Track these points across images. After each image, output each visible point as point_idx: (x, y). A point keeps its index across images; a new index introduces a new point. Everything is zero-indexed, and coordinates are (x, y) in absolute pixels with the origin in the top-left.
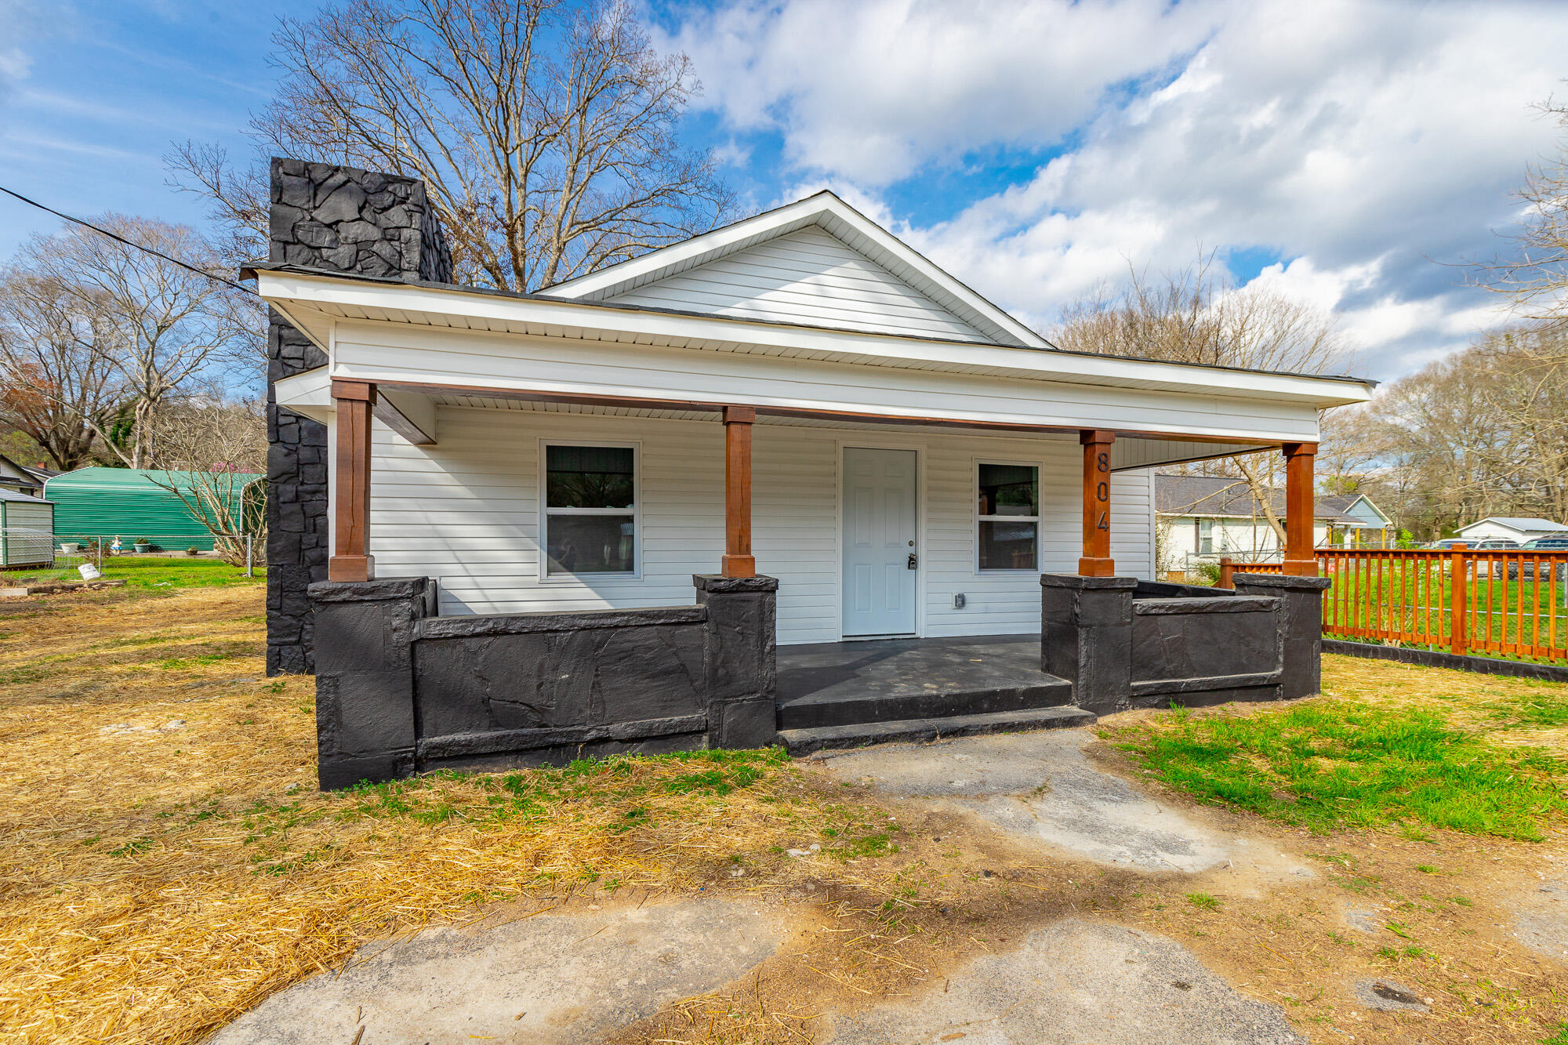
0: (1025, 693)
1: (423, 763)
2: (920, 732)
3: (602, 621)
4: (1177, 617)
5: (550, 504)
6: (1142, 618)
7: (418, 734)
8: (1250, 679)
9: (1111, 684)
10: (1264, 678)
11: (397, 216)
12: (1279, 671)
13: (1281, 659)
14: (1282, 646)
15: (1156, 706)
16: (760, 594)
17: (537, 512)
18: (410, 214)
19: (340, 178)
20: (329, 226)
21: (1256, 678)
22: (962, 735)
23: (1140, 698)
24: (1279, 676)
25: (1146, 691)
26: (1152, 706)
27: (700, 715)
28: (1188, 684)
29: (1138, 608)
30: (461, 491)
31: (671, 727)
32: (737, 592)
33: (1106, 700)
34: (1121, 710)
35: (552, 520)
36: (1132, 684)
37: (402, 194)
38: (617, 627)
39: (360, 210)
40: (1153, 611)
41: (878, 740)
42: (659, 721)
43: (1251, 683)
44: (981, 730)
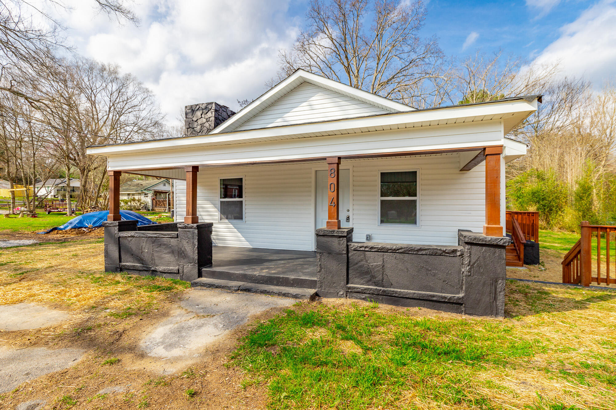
0: (294, 280)
1: (121, 269)
2: (232, 287)
3: (153, 235)
4: (378, 253)
5: (221, 197)
6: (355, 252)
7: (120, 261)
8: (434, 296)
9: (334, 283)
10: (445, 298)
11: (209, 114)
12: (461, 295)
13: (464, 288)
14: (464, 280)
15: (364, 299)
16: (192, 229)
17: (218, 200)
18: (212, 112)
19: (198, 107)
20: (196, 121)
21: (439, 296)
22: (248, 292)
23: (353, 293)
24: (459, 299)
25: (356, 290)
26: (361, 299)
27: (176, 268)
28: (384, 291)
29: (351, 246)
31: (169, 270)
32: (185, 228)
33: (332, 290)
34: (340, 297)
35: (222, 202)
36: (349, 285)
37: (210, 107)
38: (156, 237)
39: (201, 115)
40: (361, 249)
41: (217, 287)
42: (167, 268)
43: (435, 299)
44: (256, 291)
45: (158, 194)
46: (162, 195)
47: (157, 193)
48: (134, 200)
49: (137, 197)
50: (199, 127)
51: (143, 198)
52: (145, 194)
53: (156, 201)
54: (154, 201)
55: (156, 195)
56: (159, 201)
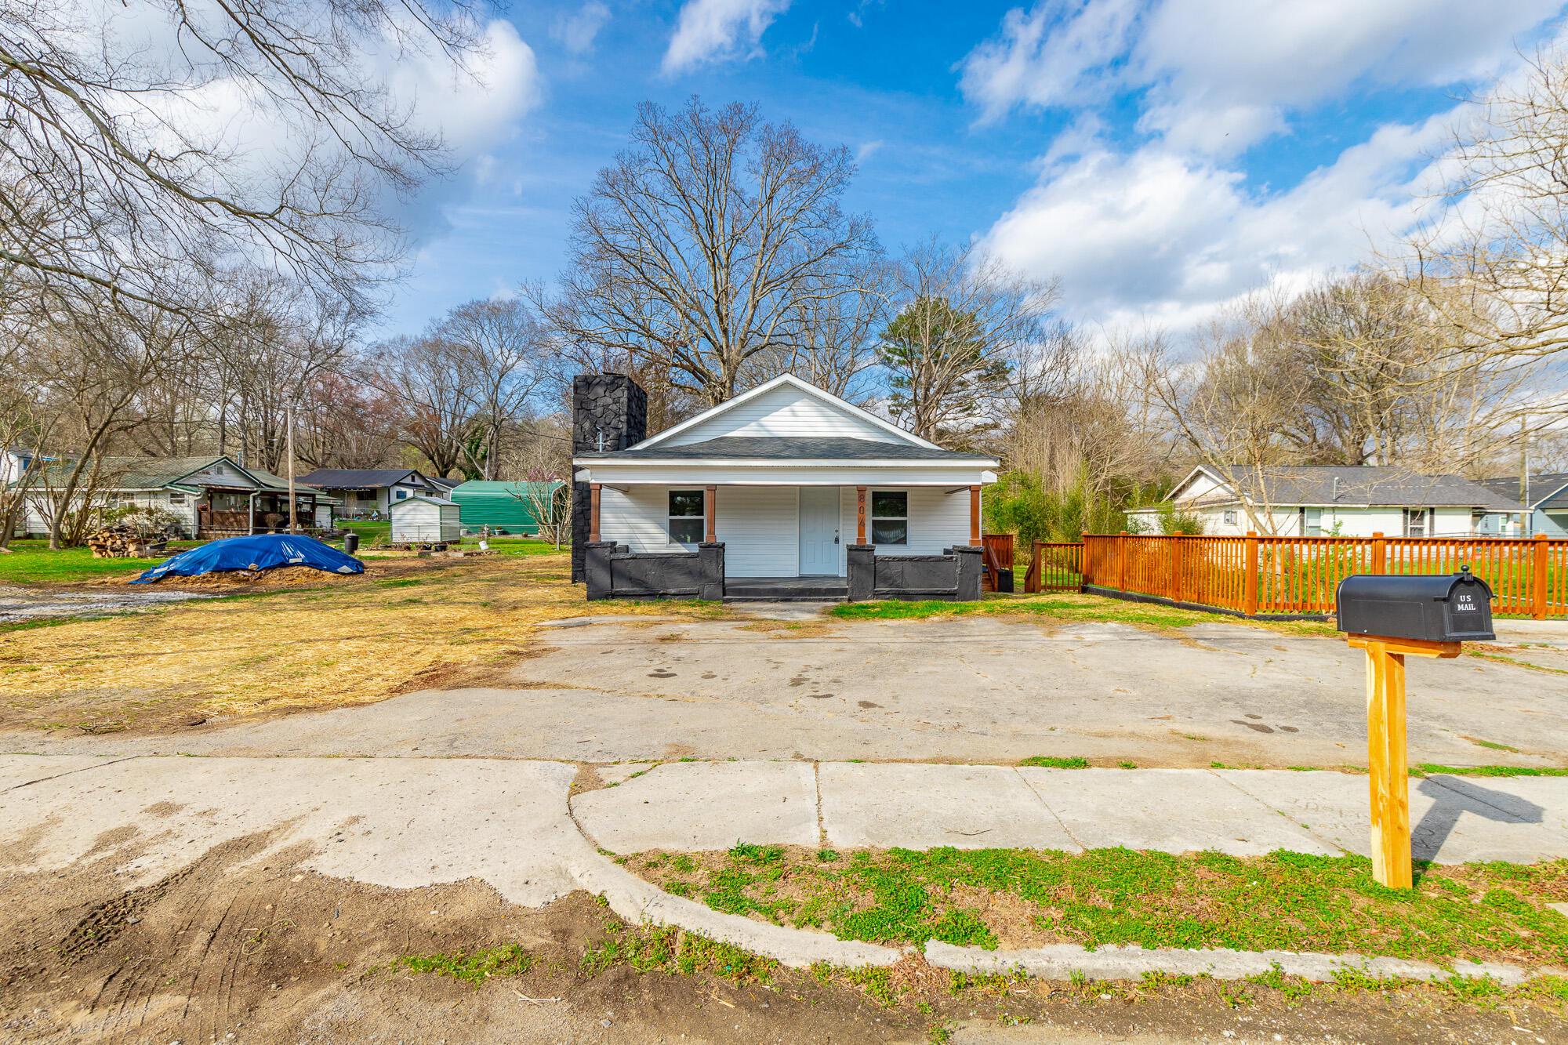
1: (614, 596)
4: (900, 562)
5: (671, 514)
6: (881, 562)
7: (612, 587)
9: (865, 589)
10: (946, 591)
11: (618, 393)
12: (956, 588)
13: (957, 583)
14: (958, 577)
15: (888, 598)
16: (717, 548)
17: (666, 517)
18: (623, 391)
19: (598, 380)
20: (593, 400)
21: (942, 590)
23: (877, 595)
24: (955, 590)
25: (881, 592)
26: (885, 598)
27: (695, 589)
28: (904, 590)
29: (879, 557)
30: (638, 510)
31: (687, 591)
32: (709, 547)
33: (862, 594)
34: (870, 599)
35: (671, 521)
36: (877, 589)
37: (620, 383)
38: (668, 558)
39: (604, 392)
40: (887, 559)
42: (683, 590)
43: (940, 592)
44: (797, 601)
45: (217, 497)
46: (232, 499)
47: (213, 493)
48: (133, 510)
49: (140, 503)
50: (600, 410)
51: (165, 505)
52: (173, 495)
53: (212, 515)
54: (204, 514)
55: (211, 499)
56: (221, 514)
